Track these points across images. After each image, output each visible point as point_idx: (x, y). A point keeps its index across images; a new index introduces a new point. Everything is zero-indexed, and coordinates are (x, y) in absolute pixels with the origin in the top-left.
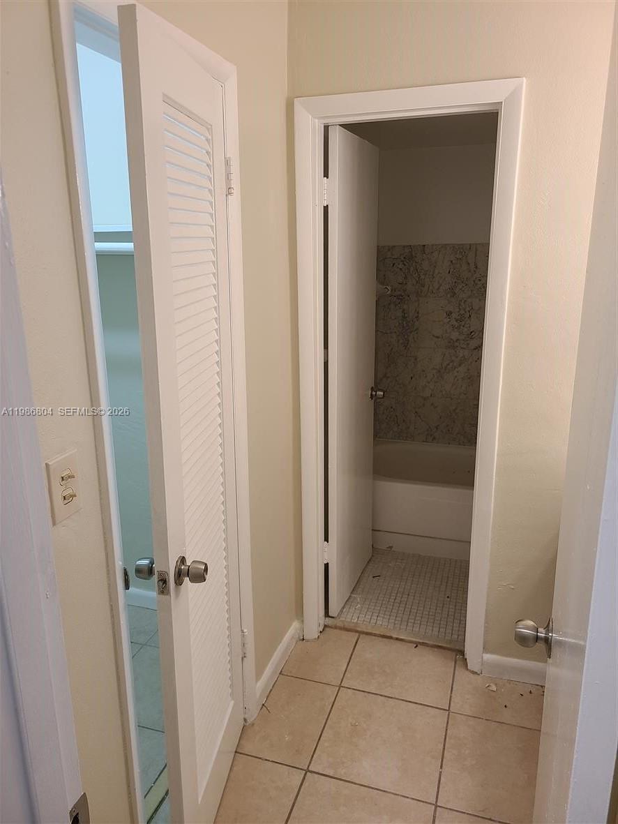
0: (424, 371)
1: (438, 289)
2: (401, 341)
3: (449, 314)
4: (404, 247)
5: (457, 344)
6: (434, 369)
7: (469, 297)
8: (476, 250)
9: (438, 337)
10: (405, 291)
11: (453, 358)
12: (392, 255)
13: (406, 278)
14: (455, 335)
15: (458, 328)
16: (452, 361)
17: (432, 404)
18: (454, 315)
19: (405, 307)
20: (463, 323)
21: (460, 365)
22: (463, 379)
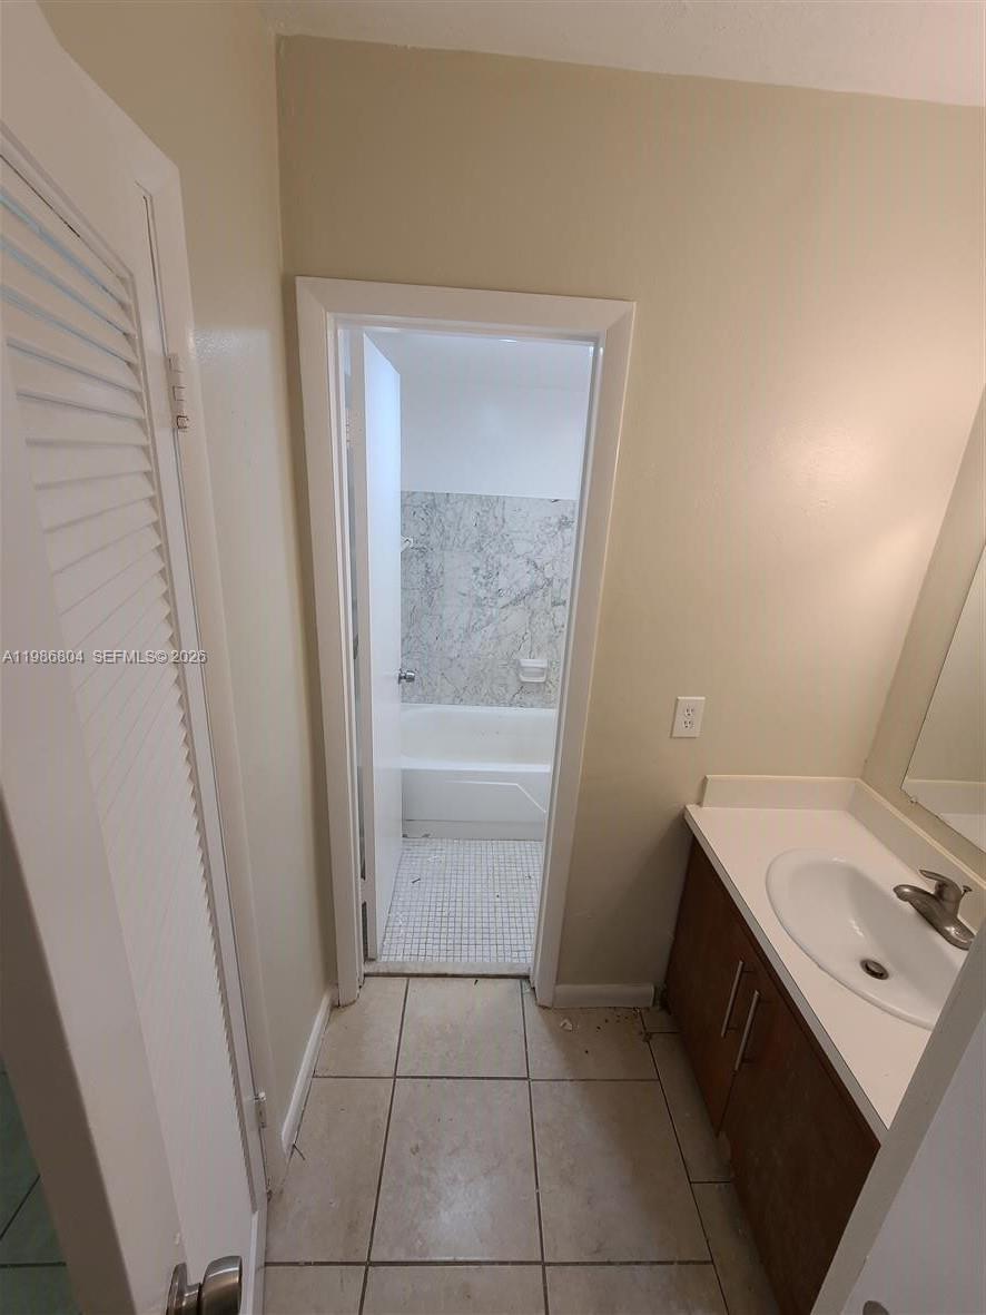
0: (449, 630)
1: (464, 542)
2: (425, 598)
3: (476, 570)
4: (426, 494)
5: (484, 602)
6: (460, 628)
7: (497, 553)
8: (504, 503)
9: (464, 595)
10: (428, 543)
11: (481, 617)
12: (412, 501)
13: (428, 529)
14: (482, 593)
15: (486, 585)
16: (480, 620)
17: (459, 666)
18: (481, 572)
19: (428, 561)
20: (490, 580)
21: (488, 625)
22: (491, 639)
